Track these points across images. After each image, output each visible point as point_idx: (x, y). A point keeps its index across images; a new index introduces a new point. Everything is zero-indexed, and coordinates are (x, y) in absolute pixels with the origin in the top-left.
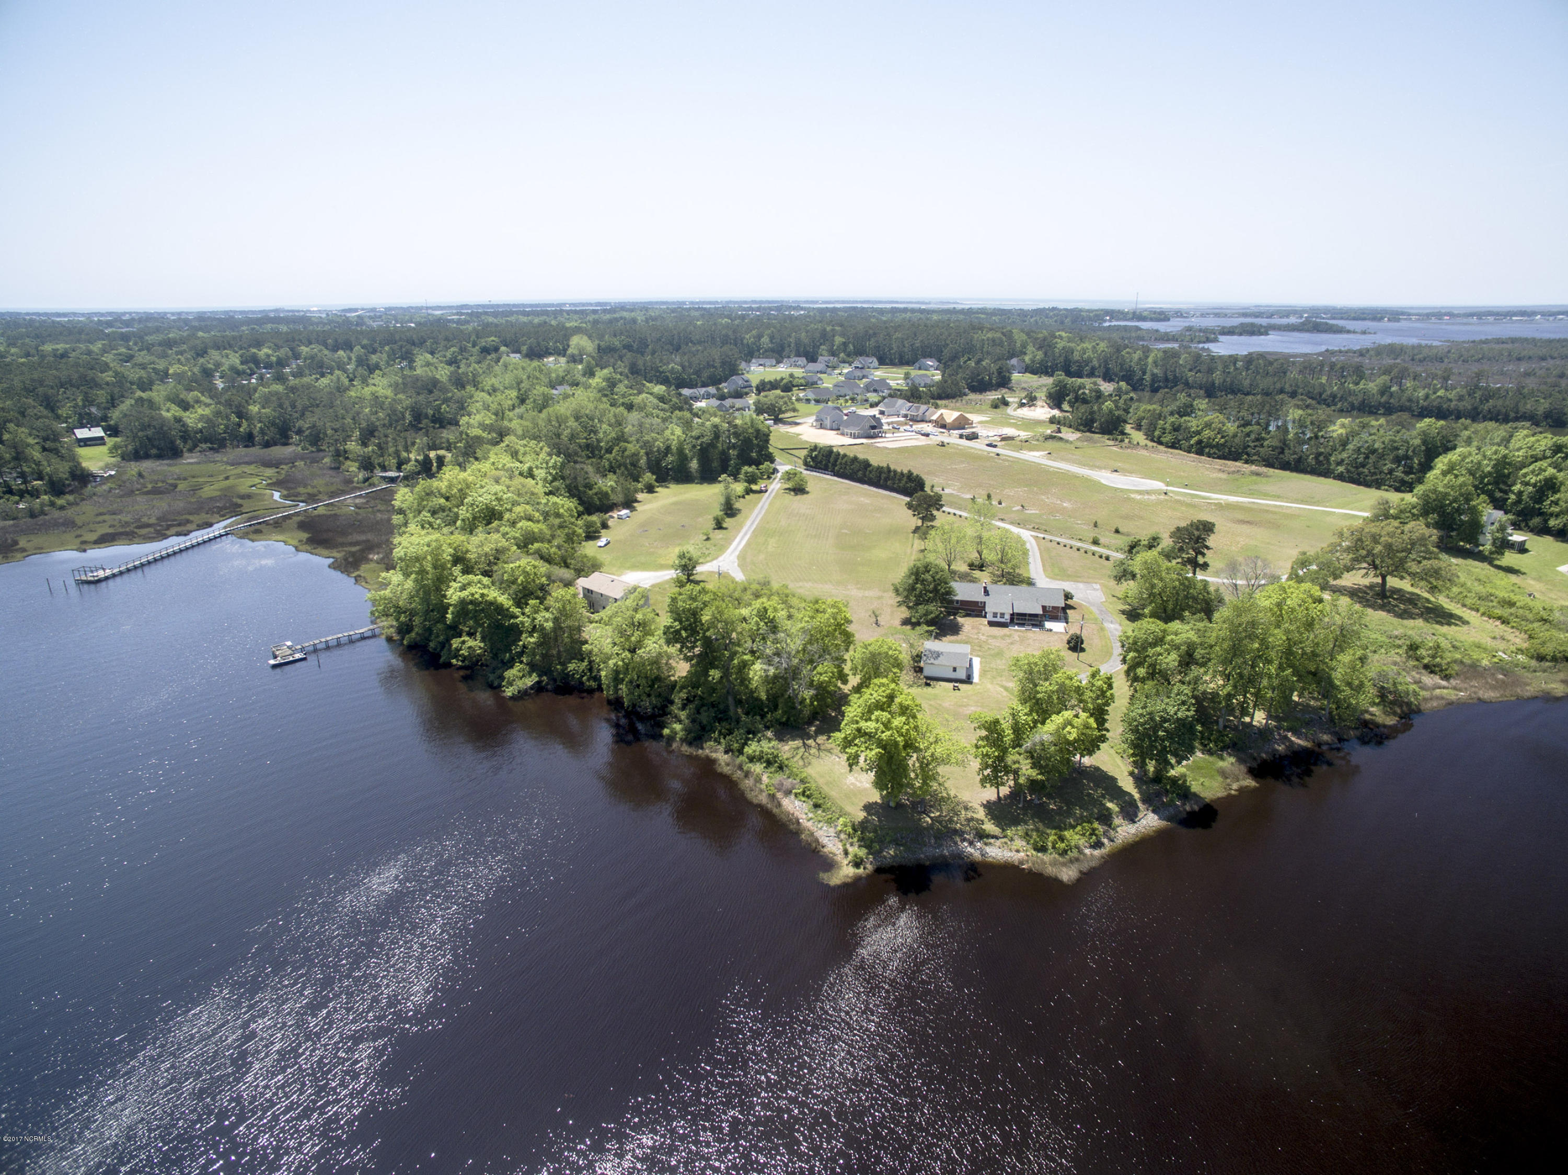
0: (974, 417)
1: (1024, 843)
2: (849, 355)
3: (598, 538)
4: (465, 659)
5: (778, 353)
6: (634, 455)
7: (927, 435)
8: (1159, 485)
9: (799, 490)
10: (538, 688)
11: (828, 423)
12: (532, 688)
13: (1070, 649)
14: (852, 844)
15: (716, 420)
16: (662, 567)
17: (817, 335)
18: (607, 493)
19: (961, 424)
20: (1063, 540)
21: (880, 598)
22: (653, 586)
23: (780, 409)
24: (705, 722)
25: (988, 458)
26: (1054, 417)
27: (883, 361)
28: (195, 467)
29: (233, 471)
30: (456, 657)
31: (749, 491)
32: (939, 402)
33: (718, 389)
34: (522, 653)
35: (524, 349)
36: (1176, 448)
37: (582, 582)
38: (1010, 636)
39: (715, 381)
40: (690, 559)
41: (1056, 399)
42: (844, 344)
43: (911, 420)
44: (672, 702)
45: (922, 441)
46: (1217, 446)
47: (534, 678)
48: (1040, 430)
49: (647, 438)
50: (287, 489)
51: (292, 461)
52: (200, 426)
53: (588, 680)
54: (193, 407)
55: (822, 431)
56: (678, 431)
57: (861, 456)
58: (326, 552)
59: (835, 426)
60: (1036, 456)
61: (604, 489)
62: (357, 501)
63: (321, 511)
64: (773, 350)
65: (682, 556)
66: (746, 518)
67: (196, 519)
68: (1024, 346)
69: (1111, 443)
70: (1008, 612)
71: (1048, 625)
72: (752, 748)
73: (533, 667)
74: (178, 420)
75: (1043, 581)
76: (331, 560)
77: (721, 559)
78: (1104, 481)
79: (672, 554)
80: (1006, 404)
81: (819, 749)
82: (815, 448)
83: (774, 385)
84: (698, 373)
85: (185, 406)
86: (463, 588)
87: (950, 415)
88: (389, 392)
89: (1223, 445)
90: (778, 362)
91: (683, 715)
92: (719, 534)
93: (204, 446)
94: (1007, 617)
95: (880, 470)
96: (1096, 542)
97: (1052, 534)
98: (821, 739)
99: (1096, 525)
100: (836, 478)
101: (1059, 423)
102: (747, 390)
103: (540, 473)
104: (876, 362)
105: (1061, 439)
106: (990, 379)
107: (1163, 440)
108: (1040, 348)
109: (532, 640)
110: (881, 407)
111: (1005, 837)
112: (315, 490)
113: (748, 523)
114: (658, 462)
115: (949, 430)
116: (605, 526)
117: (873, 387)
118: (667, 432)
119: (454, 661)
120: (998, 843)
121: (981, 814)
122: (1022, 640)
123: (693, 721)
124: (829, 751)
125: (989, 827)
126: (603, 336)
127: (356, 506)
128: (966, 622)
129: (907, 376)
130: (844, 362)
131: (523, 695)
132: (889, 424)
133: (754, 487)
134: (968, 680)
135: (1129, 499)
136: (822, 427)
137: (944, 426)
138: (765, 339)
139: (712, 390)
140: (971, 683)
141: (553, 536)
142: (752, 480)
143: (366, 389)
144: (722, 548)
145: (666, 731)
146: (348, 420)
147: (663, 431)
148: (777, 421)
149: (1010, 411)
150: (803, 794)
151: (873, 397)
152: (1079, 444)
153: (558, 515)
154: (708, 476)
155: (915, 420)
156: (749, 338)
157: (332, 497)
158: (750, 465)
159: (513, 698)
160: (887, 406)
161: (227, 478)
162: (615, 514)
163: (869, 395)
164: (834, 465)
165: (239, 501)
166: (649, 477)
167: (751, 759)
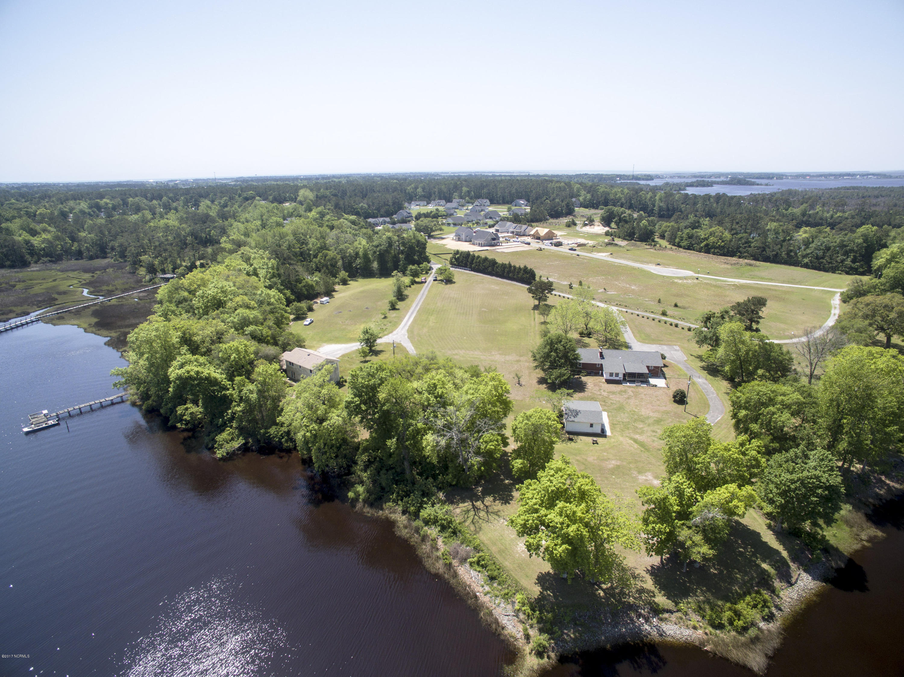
0: (558, 233)
1: (699, 618)
2: (471, 198)
3: (304, 319)
4: (187, 423)
5: (428, 198)
6: (333, 258)
7: (529, 244)
8: (689, 273)
9: (449, 281)
10: (245, 449)
11: (463, 237)
12: (239, 449)
13: (675, 401)
14: (531, 626)
15: (389, 234)
16: (351, 340)
17: (452, 186)
18: (312, 286)
19: (550, 237)
20: (641, 313)
21: (518, 361)
22: (343, 356)
23: (431, 229)
24: (384, 484)
25: (573, 258)
26: (608, 231)
27: (493, 201)
28: (37, 273)
29: (61, 275)
30: (181, 420)
31: (413, 282)
32: (533, 224)
33: (391, 219)
34: (233, 418)
35: (271, 198)
36: (691, 250)
37: (287, 356)
38: (625, 392)
39: (389, 214)
40: (371, 335)
41: (606, 221)
42: (468, 191)
43: (517, 235)
44: (356, 463)
45: (526, 248)
46: (720, 247)
47: (241, 441)
48: (600, 240)
49: (342, 247)
50: (94, 287)
51: (104, 269)
52: (43, 246)
53: (286, 441)
54: (40, 233)
55: (460, 243)
56: (364, 242)
57: (490, 257)
58: (105, 332)
59: (468, 239)
60: (603, 256)
61: (310, 282)
62: (141, 295)
63: (114, 302)
64: (424, 196)
65: (366, 332)
66: (412, 301)
67: (19, 310)
68: (578, 191)
69: (648, 247)
70: (621, 372)
71: (652, 381)
72: (427, 512)
73: (242, 430)
74: (27, 242)
75: (637, 346)
76: (109, 338)
77: (395, 332)
78: (652, 271)
79: (359, 329)
80: (575, 224)
81: (487, 512)
82: (457, 252)
83: (426, 215)
84: (378, 209)
85: (34, 233)
86: (182, 366)
87: (543, 231)
88: (176, 223)
89: (723, 247)
90: (428, 203)
91: (365, 476)
92: (393, 314)
93: (45, 259)
94: (621, 376)
95: (503, 266)
96: (664, 314)
97: (631, 309)
98: (489, 500)
99: (659, 301)
100: (473, 273)
101: (611, 235)
102: (409, 219)
103: (262, 273)
104: (488, 202)
105: (616, 245)
106: (562, 210)
107: (682, 244)
108: (588, 192)
109: (239, 409)
110: (496, 227)
111: (678, 611)
112: (114, 288)
113: (414, 305)
114: (350, 263)
115: (542, 241)
116: (310, 309)
117: (489, 216)
118: (356, 243)
119: (179, 425)
120: (674, 617)
121: (649, 584)
122: (636, 395)
123: (374, 482)
124: (497, 513)
125: (661, 599)
126: (320, 189)
127: (140, 299)
128: (589, 381)
129: (509, 210)
130: (468, 203)
131: (230, 456)
132: (503, 237)
133: (417, 280)
134: (602, 434)
135: (673, 283)
136: (459, 240)
137: (538, 238)
138: (419, 190)
139: (388, 219)
140: (605, 436)
141: (265, 320)
142: (415, 274)
143: (162, 221)
144: (395, 324)
145: (351, 494)
146: (146, 241)
147: (353, 243)
148: (430, 237)
149: (578, 228)
150: (478, 563)
151: (490, 222)
152: (628, 248)
153: (269, 304)
154: (385, 273)
155: (519, 235)
156: (409, 189)
157: (123, 292)
158: (413, 265)
159: (223, 459)
160: (500, 227)
161: (55, 280)
162: (318, 301)
163: (487, 220)
164: (472, 263)
165: (56, 296)
166: (343, 274)
167: (427, 522)
